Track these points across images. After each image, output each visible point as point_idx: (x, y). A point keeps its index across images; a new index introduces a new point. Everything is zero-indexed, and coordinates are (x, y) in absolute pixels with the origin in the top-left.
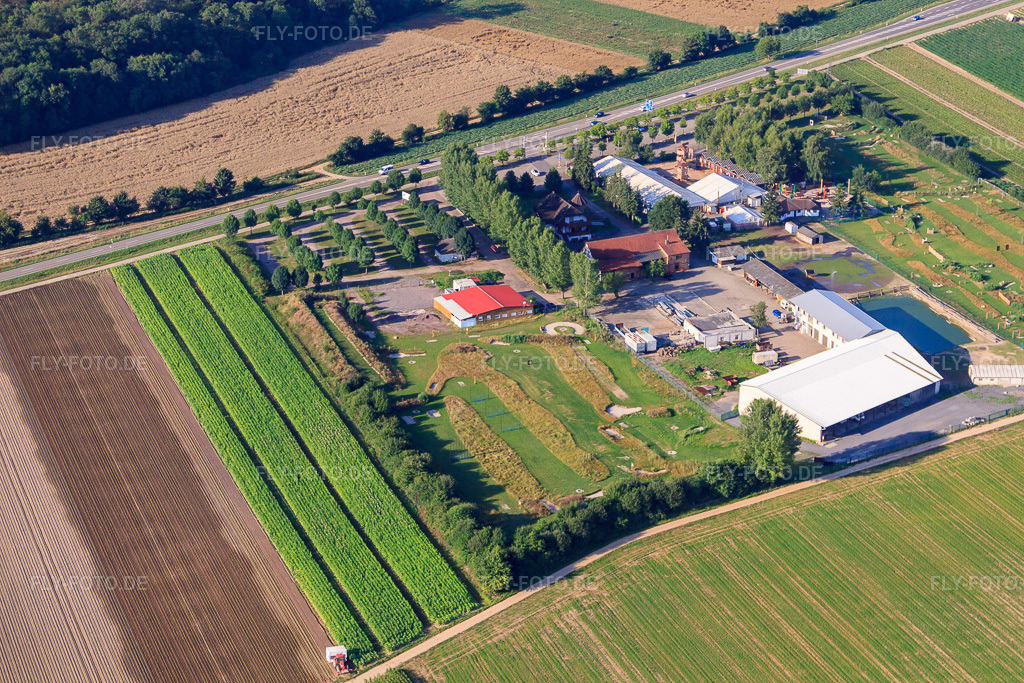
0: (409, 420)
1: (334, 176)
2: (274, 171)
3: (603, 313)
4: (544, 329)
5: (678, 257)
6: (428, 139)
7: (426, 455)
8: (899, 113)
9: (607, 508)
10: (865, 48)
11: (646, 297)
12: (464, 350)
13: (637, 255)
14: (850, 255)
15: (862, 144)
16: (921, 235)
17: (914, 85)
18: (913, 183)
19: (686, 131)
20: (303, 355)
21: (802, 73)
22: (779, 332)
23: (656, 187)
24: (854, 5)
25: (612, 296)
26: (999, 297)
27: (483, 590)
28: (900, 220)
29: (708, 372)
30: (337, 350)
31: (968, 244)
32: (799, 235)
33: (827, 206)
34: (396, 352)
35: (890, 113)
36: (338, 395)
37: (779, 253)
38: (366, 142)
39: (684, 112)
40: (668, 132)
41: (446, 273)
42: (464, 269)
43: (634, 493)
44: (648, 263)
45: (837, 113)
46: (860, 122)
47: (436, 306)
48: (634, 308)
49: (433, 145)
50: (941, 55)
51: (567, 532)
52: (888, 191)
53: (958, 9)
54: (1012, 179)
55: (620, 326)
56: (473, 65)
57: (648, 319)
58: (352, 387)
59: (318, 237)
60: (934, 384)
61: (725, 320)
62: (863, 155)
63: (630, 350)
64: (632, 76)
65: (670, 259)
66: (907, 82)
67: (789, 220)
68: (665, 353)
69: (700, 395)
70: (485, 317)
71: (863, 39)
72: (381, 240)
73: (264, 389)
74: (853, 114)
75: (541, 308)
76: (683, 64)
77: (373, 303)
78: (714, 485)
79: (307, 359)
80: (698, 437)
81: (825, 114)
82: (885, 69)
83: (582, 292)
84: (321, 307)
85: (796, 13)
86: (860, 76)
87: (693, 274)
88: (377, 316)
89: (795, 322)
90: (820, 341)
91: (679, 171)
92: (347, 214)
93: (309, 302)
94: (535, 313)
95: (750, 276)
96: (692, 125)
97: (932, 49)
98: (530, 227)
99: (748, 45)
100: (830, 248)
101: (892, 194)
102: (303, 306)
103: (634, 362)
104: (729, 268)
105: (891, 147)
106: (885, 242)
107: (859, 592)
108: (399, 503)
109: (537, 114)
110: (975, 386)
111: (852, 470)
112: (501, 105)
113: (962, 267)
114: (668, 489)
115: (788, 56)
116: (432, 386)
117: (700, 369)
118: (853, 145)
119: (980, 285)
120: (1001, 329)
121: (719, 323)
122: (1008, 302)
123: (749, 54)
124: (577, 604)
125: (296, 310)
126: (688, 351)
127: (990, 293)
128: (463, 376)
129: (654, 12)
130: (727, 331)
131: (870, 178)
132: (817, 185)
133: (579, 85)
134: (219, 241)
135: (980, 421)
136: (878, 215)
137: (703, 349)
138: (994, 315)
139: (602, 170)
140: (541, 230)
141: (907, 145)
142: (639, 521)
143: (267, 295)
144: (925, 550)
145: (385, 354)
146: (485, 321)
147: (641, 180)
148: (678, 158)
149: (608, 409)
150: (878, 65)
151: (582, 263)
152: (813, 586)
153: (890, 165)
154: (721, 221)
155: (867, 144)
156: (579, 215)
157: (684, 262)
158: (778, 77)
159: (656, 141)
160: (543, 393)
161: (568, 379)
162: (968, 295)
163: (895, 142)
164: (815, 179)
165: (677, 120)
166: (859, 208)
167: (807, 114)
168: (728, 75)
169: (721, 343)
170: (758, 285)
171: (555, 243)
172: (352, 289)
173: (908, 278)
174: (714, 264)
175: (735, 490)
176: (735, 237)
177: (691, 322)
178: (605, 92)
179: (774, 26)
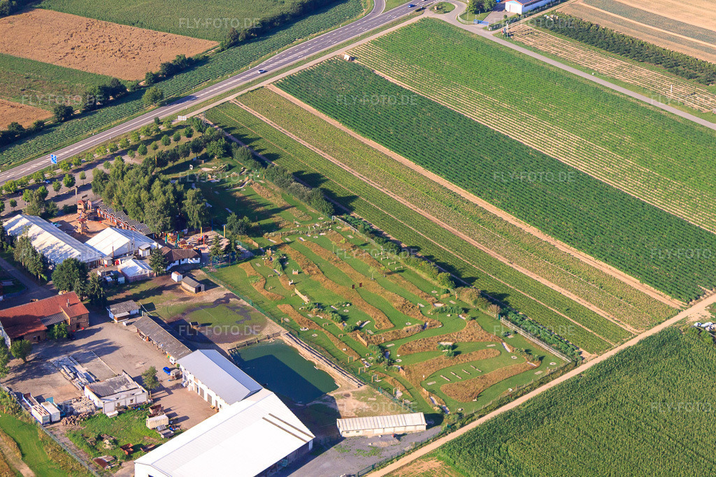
3: (13, 381)
5: (79, 317)
8: (264, 153)
10: (233, 91)
11: (51, 360)
13: (43, 319)
14: (228, 301)
15: (234, 186)
16: (287, 276)
17: (274, 125)
18: (279, 223)
19: (85, 182)
21: (182, 119)
22: (169, 391)
23: (59, 245)
24: (223, 50)
25: (21, 361)
26: (357, 339)
28: (269, 262)
31: (328, 284)
32: (183, 284)
33: (206, 251)
35: (256, 154)
37: (167, 305)
39: (84, 162)
40: (70, 185)
44: (53, 325)
45: (212, 157)
46: (231, 163)
48: (41, 372)
50: (295, 95)
52: (257, 232)
53: (305, 51)
54: (360, 214)
55: (27, 396)
57: (53, 384)
60: (308, 444)
61: (121, 384)
62: (235, 198)
63: (37, 421)
64: (40, 129)
65: (72, 320)
66: (269, 122)
67: (174, 269)
68: (69, 422)
69: (100, 468)
71: (231, 83)
74: (226, 157)
76: (84, 114)
81: (202, 157)
82: (250, 110)
85: (175, 61)
86: (230, 119)
87: (92, 332)
89: (183, 379)
90: (206, 399)
91: (80, 225)
95: (142, 333)
96: (90, 175)
97: (288, 90)
99: (138, 92)
100: (211, 296)
101: (261, 235)
103: (40, 435)
104: (124, 324)
105: (258, 188)
106: (257, 287)
110: (344, 438)
113: (323, 308)
115: (171, 102)
117: (100, 438)
118: (227, 188)
119: (339, 325)
120: (362, 373)
121: (116, 387)
122: (365, 343)
123: (137, 102)
126: (89, 418)
127: (350, 335)
129: (59, 64)
130: (123, 395)
131: (242, 225)
132: (198, 232)
136: (251, 258)
137: (102, 415)
138: (355, 358)
139: (13, 229)
141: (272, 185)
147: (44, 239)
148: (79, 211)
150: (244, 107)
153: (258, 206)
154: (117, 275)
155: (238, 185)
157: (84, 322)
158: (162, 123)
159: (60, 193)
162: (330, 337)
163: (262, 182)
164: (195, 227)
165: (78, 171)
166: (234, 254)
167: (188, 159)
168: (121, 123)
169: (118, 408)
170: (150, 340)
173: (279, 322)
174: (111, 320)
176: (129, 289)
177: (91, 389)
178: (17, 146)
179: (158, 74)
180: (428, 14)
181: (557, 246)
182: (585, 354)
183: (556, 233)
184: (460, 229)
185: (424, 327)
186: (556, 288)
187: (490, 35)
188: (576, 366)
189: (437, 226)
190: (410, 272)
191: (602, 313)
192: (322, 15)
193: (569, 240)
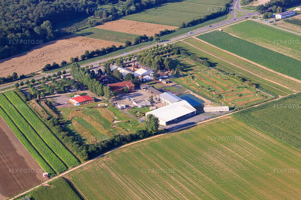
0: (63, 126)
1: (43, 74)
2: (28, 73)
3: (112, 101)
4: (97, 105)
5: (131, 87)
6: (68, 64)
7: (67, 132)
8: (190, 53)
9: (112, 141)
10: (182, 39)
11: (123, 97)
12: (77, 110)
13: (121, 87)
14: (176, 85)
15: (180, 61)
16: (194, 80)
18: (193, 69)
19: (134, 60)
20: (36, 113)
21: (165, 45)
22: (157, 103)
23: (126, 72)
24: (180, 29)
25: (115, 97)
26: (213, 93)
27: (81, 160)
28: (189, 77)
29: (138, 112)
30: (45, 111)
31: (206, 82)
32: (163, 82)
33: (170, 75)
34: (60, 112)
35: (188, 53)
36: (45, 121)
37: (158, 86)
38: (51, 65)
39: (134, 55)
40: (130, 60)
41: (73, 94)
42: (77, 93)
43: (118, 137)
44: (124, 89)
45: (174, 54)
46: (180, 56)
47: (70, 101)
48: (120, 99)
49: (69, 65)
50: (202, 40)
51: (102, 146)
52: (186, 71)
53: (207, 29)
54: (218, 67)
56: (80, 47)
57: (124, 102)
58: (48, 119)
59: (40, 87)
60: (194, 112)
61: (143, 101)
62: (180, 63)
63: (119, 108)
64: (121, 48)
66: (193, 46)
67: (160, 78)
68: (128, 109)
69: (136, 117)
70: (82, 103)
71: (182, 36)
72: (56, 87)
73: (26, 121)
74: (178, 54)
75: (96, 100)
76: (135, 44)
77: (54, 101)
78: (139, 135)
79: (37, 114)
80: (135, 126)
81: (171, 54)
82: (187, 43)
83: (107, 96)
84: (40, 102)
85: (164, 31)
86: (180, 45)
87: (136, 92)
88: (55, 104)
89: (161, 101)
90: (167, 104)
91: (133, 68)
92: (47, 82)
93: (38, 101)
94: (95, 102)
95: (150, 91)
96: (136, 59)
97: (200, 38)
98: (93, 81)
99: (152, 39)
100: (171, 84)
102: (36, 102)
103: (120, 111)
104: (145, 90)
105: (188, 61)
107: (173, 156)
108: (61, 143)
109: (96, 58)
110: (205, 112)
111: (173, 131)
112: (87, 56)
113: (204, 87)
114: (127, 136)
115: (162, 41)
116: (69, 119)
117: (136, 112)
118: (178, 61)
119: (208, 90)
120: (213, 100)
121: (141, 101)
122: (215, 94)
123: (152, 41)
124: (104, 162)
125: (34, 103)
126: (134, 108)
127: (211, 92)
128: (76, 116)
129: (128, 33)
130: (143, 103)
131: (181, 68)
133: (107, 50)
134: (14, 89)
135: (205, 119)
136: (183, 76)
137: (137, 107)
138: (211, 97)
139: (113, 69)
140: (96, 82)
141: (192, 60)
142: (120, 144)
143: (27, 101)
144: (190, 147)
145: (57, 112)
146: (82, 104)
147: (122, 71)
148: (132, 66)
149: (113, 121)
150: (185, 42)
151: (106, 88)
152: (162, 155)
153: (187, 65)
154: (143, 79)
155: (181, 60)
156: (106, 79)
157: (133, 89)
158: (159, 46)
159: (127, 62)
160: (97, 119)
161: (103, 116)
162: (205, 93)
164: (167, 69)
165: (132, 57)
166: (178, 75)
167: (166, 54)
168: (146, 46)
169: (142, 106)
170: (152, 93)
171: (99, 84)
172: (48, 99)
173: (190, 90)
174: (141, 89)
175: (144, 136)
176: (146, 83)
177: (134, 101)
178: (114, 52)
179: (159, 34)
180: (249, 19)
181: (278, 74)
182: (280, 96)
183: (278, 71)
184: (248, 70)
185: (233, 91)
186: (275, 83)
187: (269, 24)
188: (276, 98)
189: (241, 69)
190: (231, 79)
191: (287, 88)
192: (214, 20)
193: (282, 72)
